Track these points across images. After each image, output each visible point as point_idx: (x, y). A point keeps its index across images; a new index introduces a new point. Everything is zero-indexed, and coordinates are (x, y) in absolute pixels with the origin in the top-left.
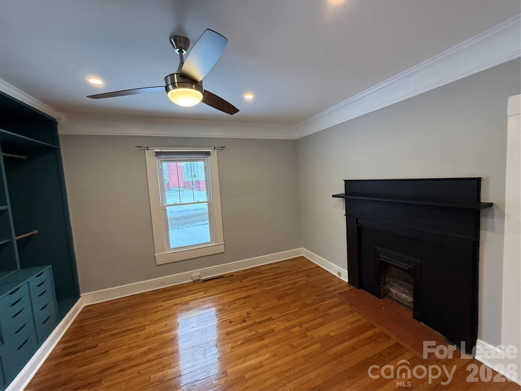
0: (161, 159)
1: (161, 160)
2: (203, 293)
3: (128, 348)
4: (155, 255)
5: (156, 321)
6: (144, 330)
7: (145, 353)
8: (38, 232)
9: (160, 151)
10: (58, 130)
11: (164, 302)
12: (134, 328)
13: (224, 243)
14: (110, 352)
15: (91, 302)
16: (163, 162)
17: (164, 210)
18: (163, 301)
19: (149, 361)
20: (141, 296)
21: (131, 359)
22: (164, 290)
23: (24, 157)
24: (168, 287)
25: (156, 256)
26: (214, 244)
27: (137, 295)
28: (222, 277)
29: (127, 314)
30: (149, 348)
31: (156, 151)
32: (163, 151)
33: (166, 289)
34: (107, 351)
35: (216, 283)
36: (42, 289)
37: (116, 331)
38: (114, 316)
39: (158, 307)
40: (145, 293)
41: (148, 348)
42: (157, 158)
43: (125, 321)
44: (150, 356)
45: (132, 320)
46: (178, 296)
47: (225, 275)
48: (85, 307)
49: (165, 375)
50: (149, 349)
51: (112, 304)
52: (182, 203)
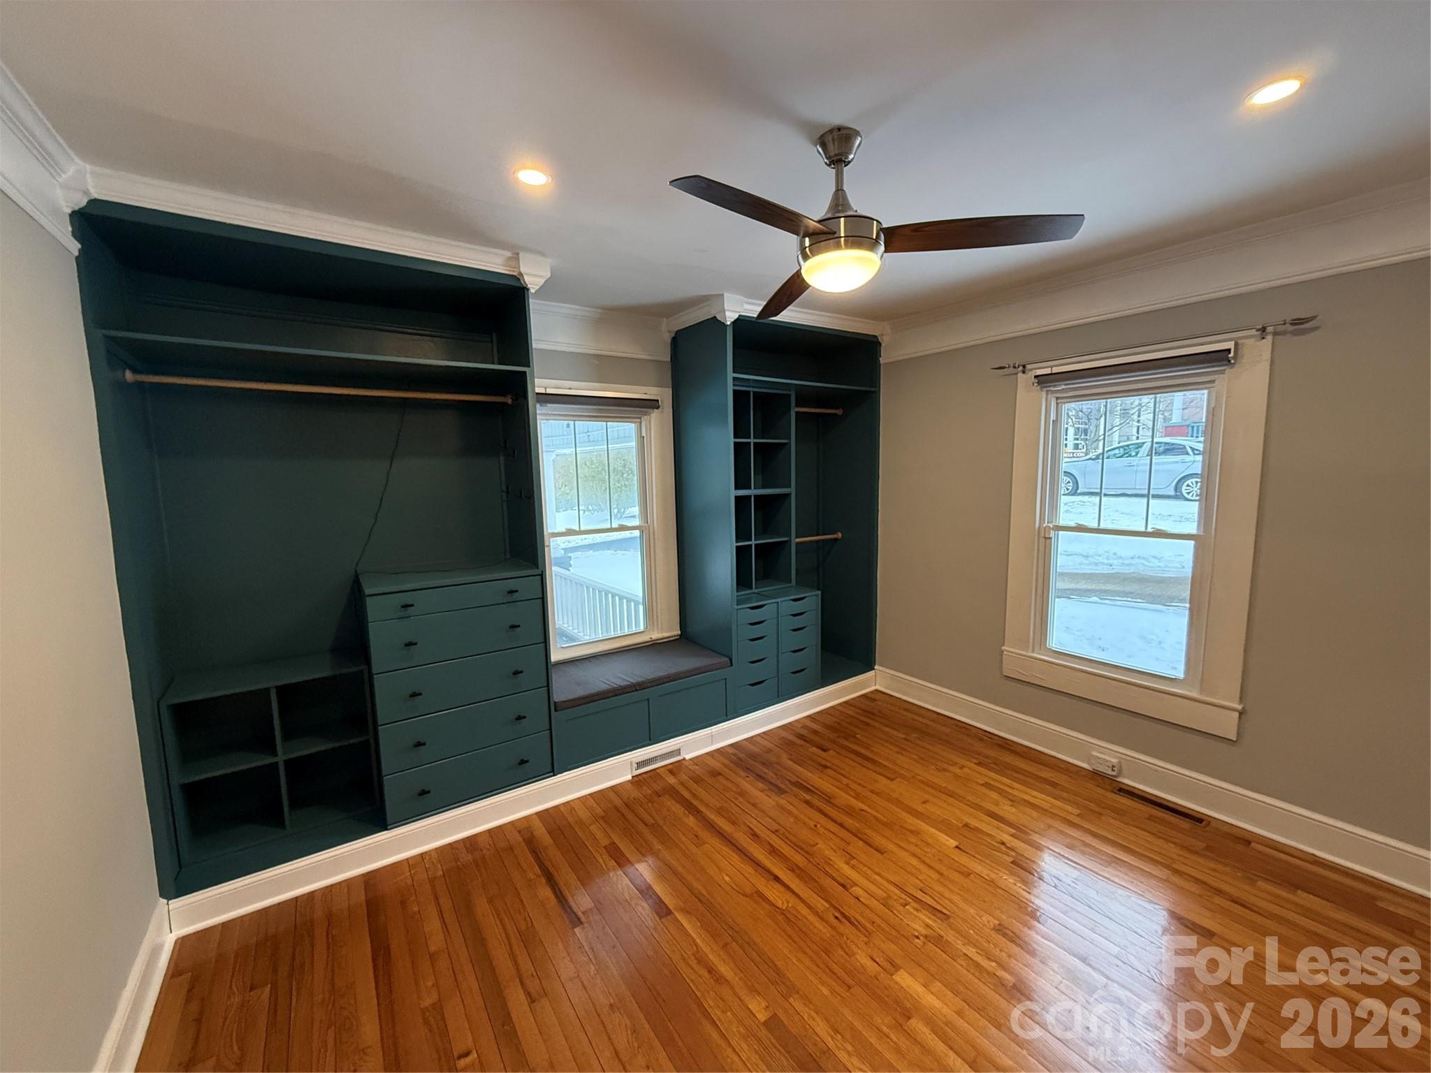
0: (1058, 395)
1: (1057, 398)
2: (1076, 811)
3: (847, 785)
4: (1003, 648)
5: (922, 782)
6: (892, 780)
7: (850, 811)
8: (842, 536)
9: (1048, 371)
10: (880, 356)
11: (976, 764)
12: (885, 766)
13: (1240, 707)
14: (829, 772)
15: (886, 688)
16: (1064, 403)
17: (1046, 538)
18: (977, 762)
19: (841, 825)
20: (957, 726)
21: (832, 801)
22: (1005, 745)
23: (839, 412)
24: (1022, 745)
25: (1005, 652)
26: (1194, 694)
27: (953, 722)
28: (1196, 819)
29: (905, 739)
30: (864, 809)
31: (1037, 374)
32: (1055, 370)
33: (1010, 743)
34: (826, 767)
35: (1151, 818)
36: (798, 622)
37: (863, 751)
38: (887, 729)
39: (955, 764)
40: (967, 726)
41: (861, 808)
42: (1044, 394)
43: (891, 747)
44: (849, 821)
45: (898, 753)
46: (1015, 775)
47: (1213, 824)
48: (877, 691)
49: (830, 862)
50: (861, 810)
51: (906, 710)
52: (1102, 526)
